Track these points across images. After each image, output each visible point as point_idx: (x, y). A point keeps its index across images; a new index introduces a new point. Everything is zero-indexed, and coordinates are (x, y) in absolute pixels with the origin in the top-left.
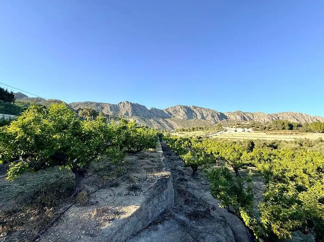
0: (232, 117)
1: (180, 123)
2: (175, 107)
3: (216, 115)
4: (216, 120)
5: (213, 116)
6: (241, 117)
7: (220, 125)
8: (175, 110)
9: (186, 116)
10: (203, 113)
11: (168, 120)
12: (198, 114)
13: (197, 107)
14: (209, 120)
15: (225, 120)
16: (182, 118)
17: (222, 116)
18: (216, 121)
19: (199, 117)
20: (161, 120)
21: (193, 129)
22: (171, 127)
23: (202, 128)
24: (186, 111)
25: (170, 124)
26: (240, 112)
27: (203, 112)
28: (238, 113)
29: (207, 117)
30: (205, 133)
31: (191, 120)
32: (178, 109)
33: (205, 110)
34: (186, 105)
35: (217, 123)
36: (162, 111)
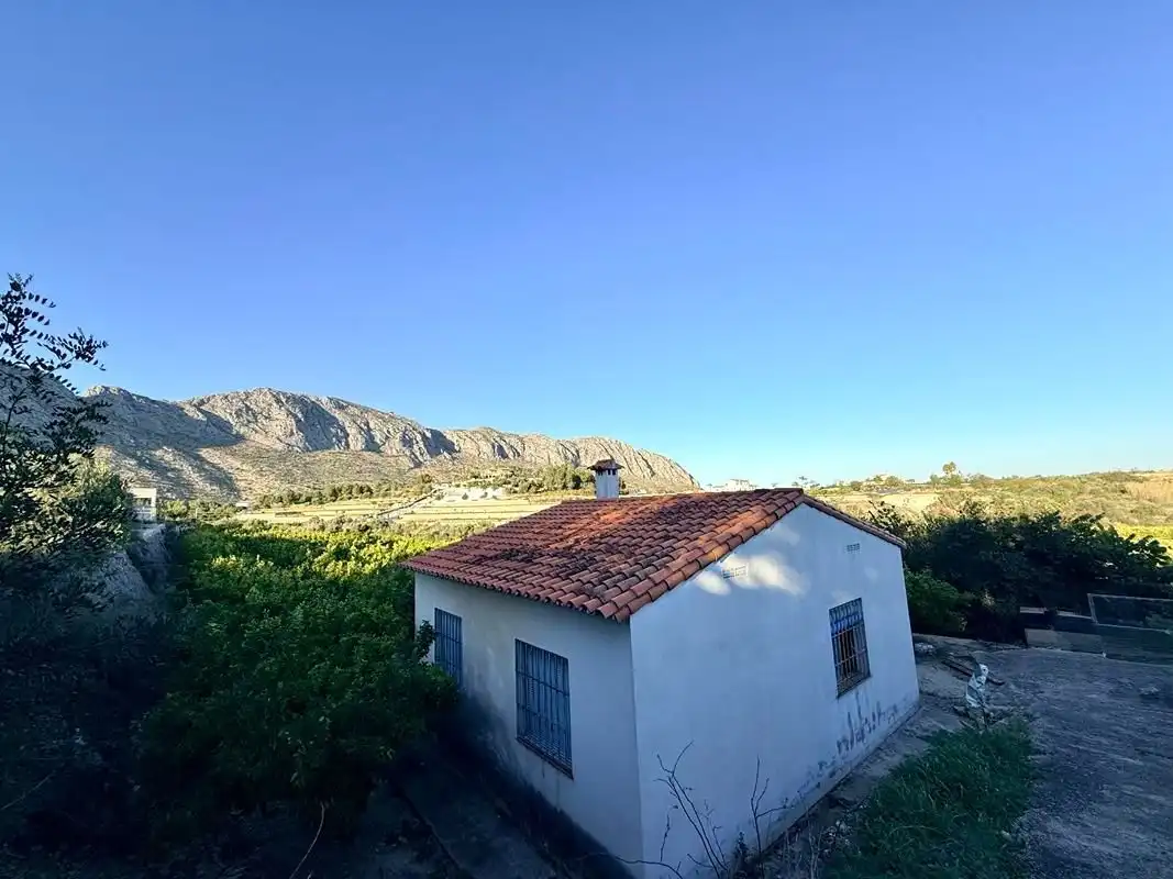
0: (467, 447)
1: (271, 466)
2: (248, 395)
3: (419, 438)
4: (418, 454)
5: (407, 442)
6: (494, 447)
7: (427, 479)
8: (248, 408)
9: (298, 437)
10: (369, 429)
11: (204, 453)
12: (352, 431)
13: (349, 404)
14: (395, 453)
15: (448, 456)
16: (280, 446)
17: (438, 443)
18: (417, 457)
19: (356, 442)
20: (166, 455)
21: (335, 494)
22: (224, 481)
23: (369, 490)
24: (300, 415)
25: (219, 469)
26: (492, 430)
27: (372, 426)
28: (486, 434)
29: (384, 444)
30: (377, 506)
31: (320, 454)
32: (263, 405)
33: (380, 416)
34: (299, 393)
35: (418, 465)
36: (173, 410)
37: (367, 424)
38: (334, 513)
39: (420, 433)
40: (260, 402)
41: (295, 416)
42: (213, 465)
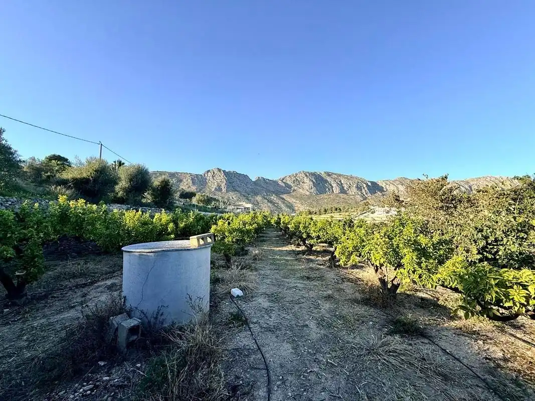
0: (391, 189)
1: (305, 201)
2: (296, 174)
3: (365, 186)
4: (365, 194)
5: (359, 188)
8: (297, 180)
9: (313, 190)
10: (342, 184)
11: (284, 196)
12: (334, 185)
13: (332, 173)
14: (354, 194)
15: (380, 194)
16: (308, 193)
17: (374, 188)
18: (364, 195)
19: (336, 190)
20: (274, 198)
21: (326, 211)
22: (291, 207)
23: (340, 209)
24: (314, 180)
25: (289, 203)
26: (406, 179)
27: (342, 182)
28: (402, 181)
29: (348, 190)
31: (322, 196)
32: (301, 178)
33: (347, 178)
34: (313, 172)
35: (365, 199)
36: (275, 183)
37: (340, 181)
39: (365, 183)
41: (312, 181)
42: (287, 201)
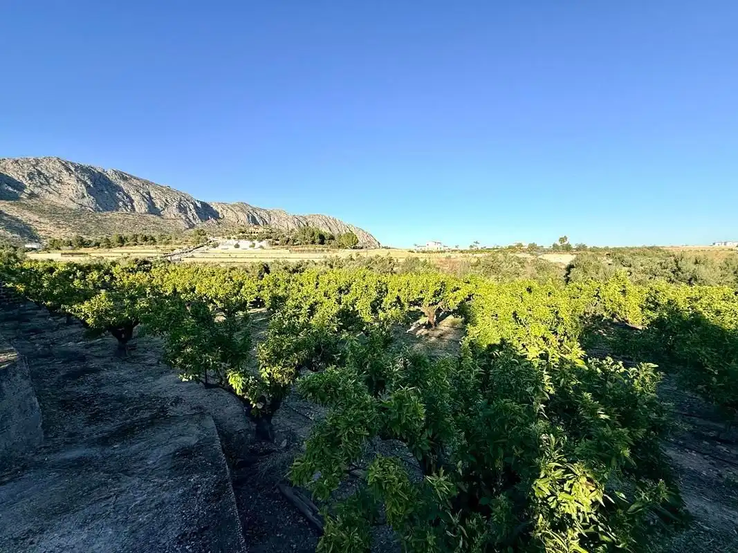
0: (229, 216)
2: (38, 162)
3: (192, 206)
4: (191, 218)
5: (182, 209)
6: (248, 217)
7: (201, 233)
8: (40, 173)
9: (88, 200)
10: (151, 198)
11: (2, 207)
12: (136, 198)
13: (132, 177)
14: (173, 217)
15: (215, 221)
16: (73, 206)
17: (206, 211)
18: (190, 221)
19: (141, 207)
23: (152, 239)
24: (90, 183)
25: (17, 220)
26: (247, 205)
27: (152, 195)
28: (243, 208)
29: (164, 209)
30: (160, 251)
31: (110, 215)
32: (54, 172)
33: (160, 189)
34: (86, 164)
35: (193, 226)
37: (149, 193)
38: (120, 255)
39: (192, 203)
40: (50, 168)
41: (85, 183)
42: (12, 218)
